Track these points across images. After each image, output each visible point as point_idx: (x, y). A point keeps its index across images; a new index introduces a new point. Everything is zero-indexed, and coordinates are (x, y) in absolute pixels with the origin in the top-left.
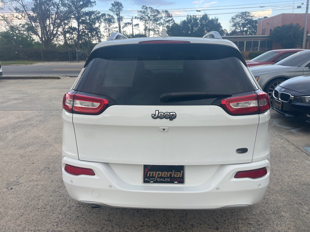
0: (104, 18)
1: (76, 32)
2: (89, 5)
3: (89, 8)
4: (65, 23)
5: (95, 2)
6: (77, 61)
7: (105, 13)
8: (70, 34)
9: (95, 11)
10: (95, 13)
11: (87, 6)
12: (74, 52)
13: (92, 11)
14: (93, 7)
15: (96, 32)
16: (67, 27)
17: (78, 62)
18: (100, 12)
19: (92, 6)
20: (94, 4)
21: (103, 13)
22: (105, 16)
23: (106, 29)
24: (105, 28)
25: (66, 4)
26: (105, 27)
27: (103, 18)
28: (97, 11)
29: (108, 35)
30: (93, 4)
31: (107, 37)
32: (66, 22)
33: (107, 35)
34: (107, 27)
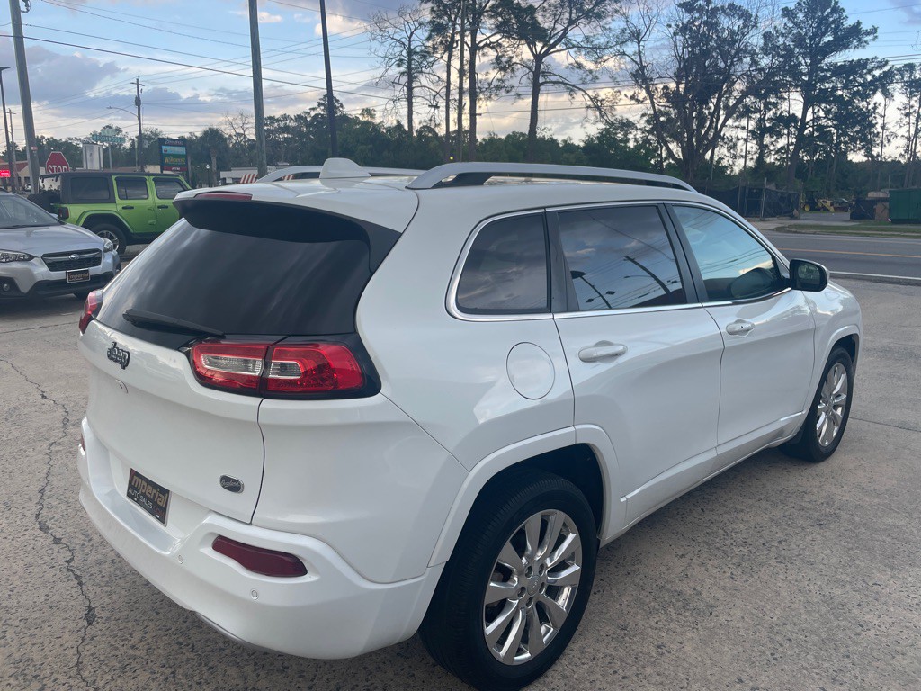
0: (905, 79)
1: (793, 130)
2: (852, 42)
3: (851, 51)
4: (770, 103)
5: (874, 30)
6: (758, 219)
7: (911, 61)
8: (771, 137)
9: (870, 58)
10: (869, 66)
11: (846, 47)
12: (755, 191)
13: (859, 61)
14: (867, 47)
15: (860, 125)
16: (770, 114)
17: (762, 221)
18: (887, 62)
19: (861, 44)
20: (871, 37)
21: (907, 62)
22: (911, 73)
23: (908, 115)
24: (903, 112)
25: (778, 47)
26: (905, 108)
27: (903, 78)
28: (876, 58)
29: (912, 132)
30: (866, 38)
31: (909, 139)
32: (772, 99)
33: (907, 135)
34: (912, 107)
